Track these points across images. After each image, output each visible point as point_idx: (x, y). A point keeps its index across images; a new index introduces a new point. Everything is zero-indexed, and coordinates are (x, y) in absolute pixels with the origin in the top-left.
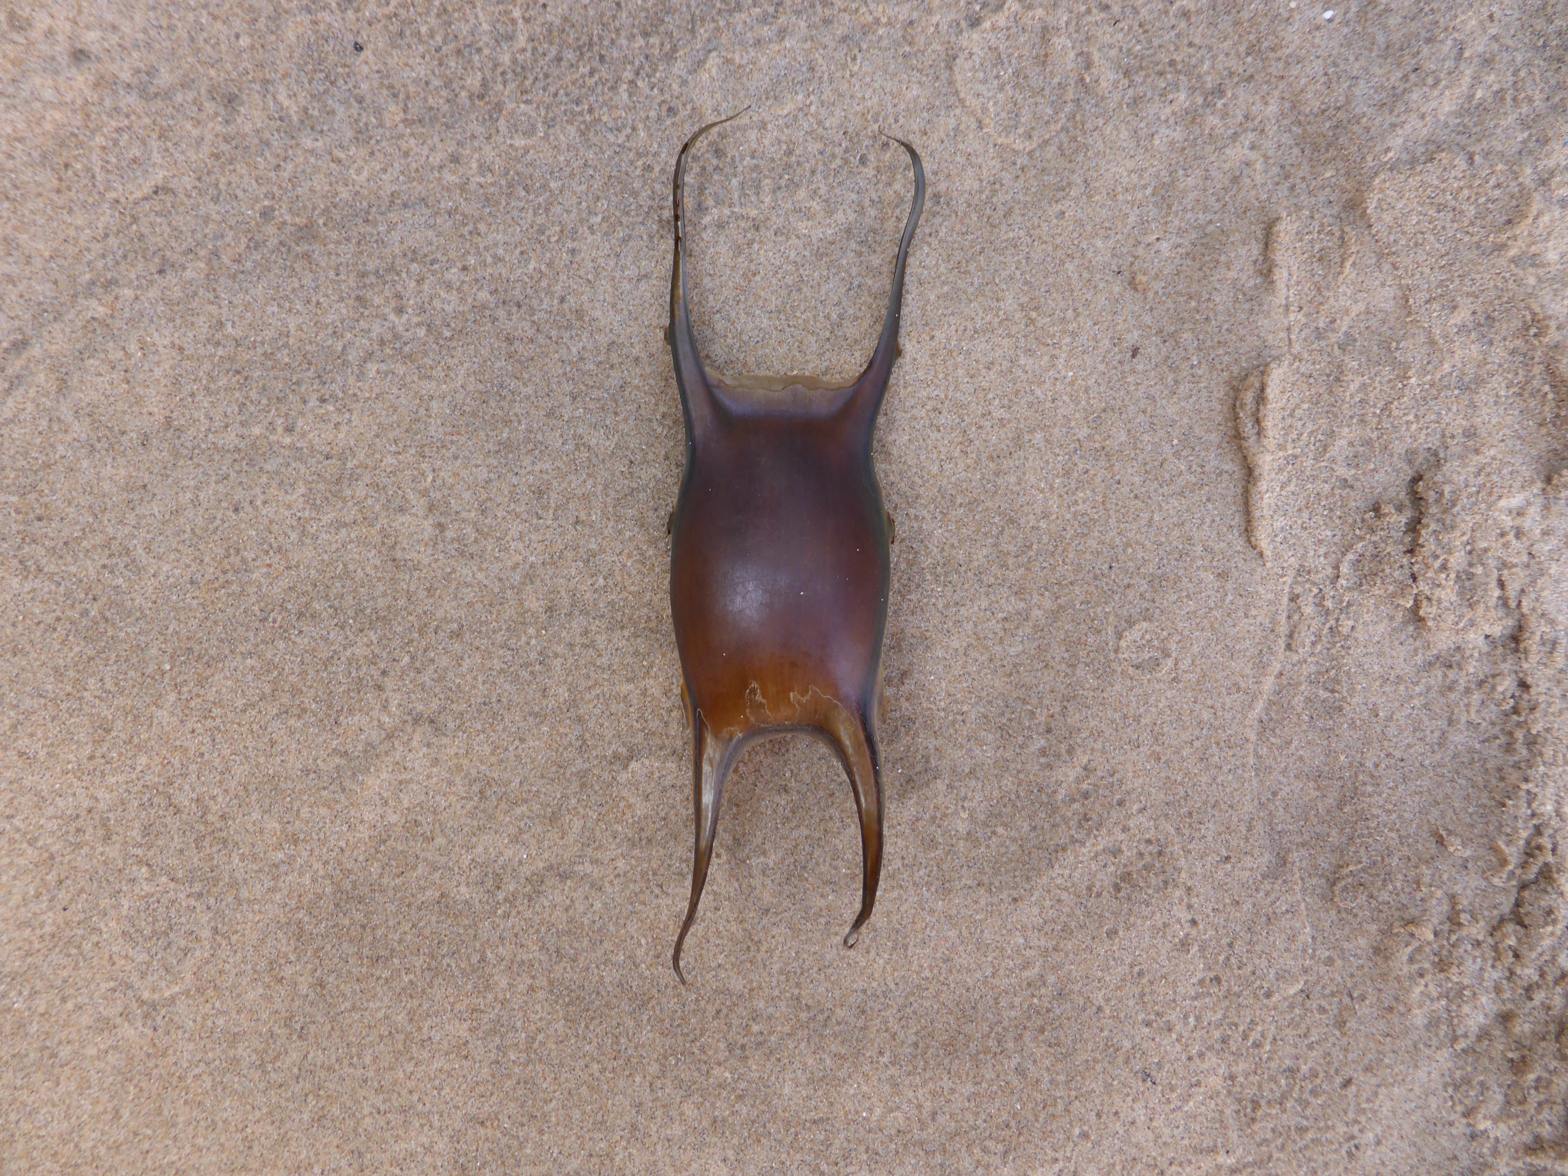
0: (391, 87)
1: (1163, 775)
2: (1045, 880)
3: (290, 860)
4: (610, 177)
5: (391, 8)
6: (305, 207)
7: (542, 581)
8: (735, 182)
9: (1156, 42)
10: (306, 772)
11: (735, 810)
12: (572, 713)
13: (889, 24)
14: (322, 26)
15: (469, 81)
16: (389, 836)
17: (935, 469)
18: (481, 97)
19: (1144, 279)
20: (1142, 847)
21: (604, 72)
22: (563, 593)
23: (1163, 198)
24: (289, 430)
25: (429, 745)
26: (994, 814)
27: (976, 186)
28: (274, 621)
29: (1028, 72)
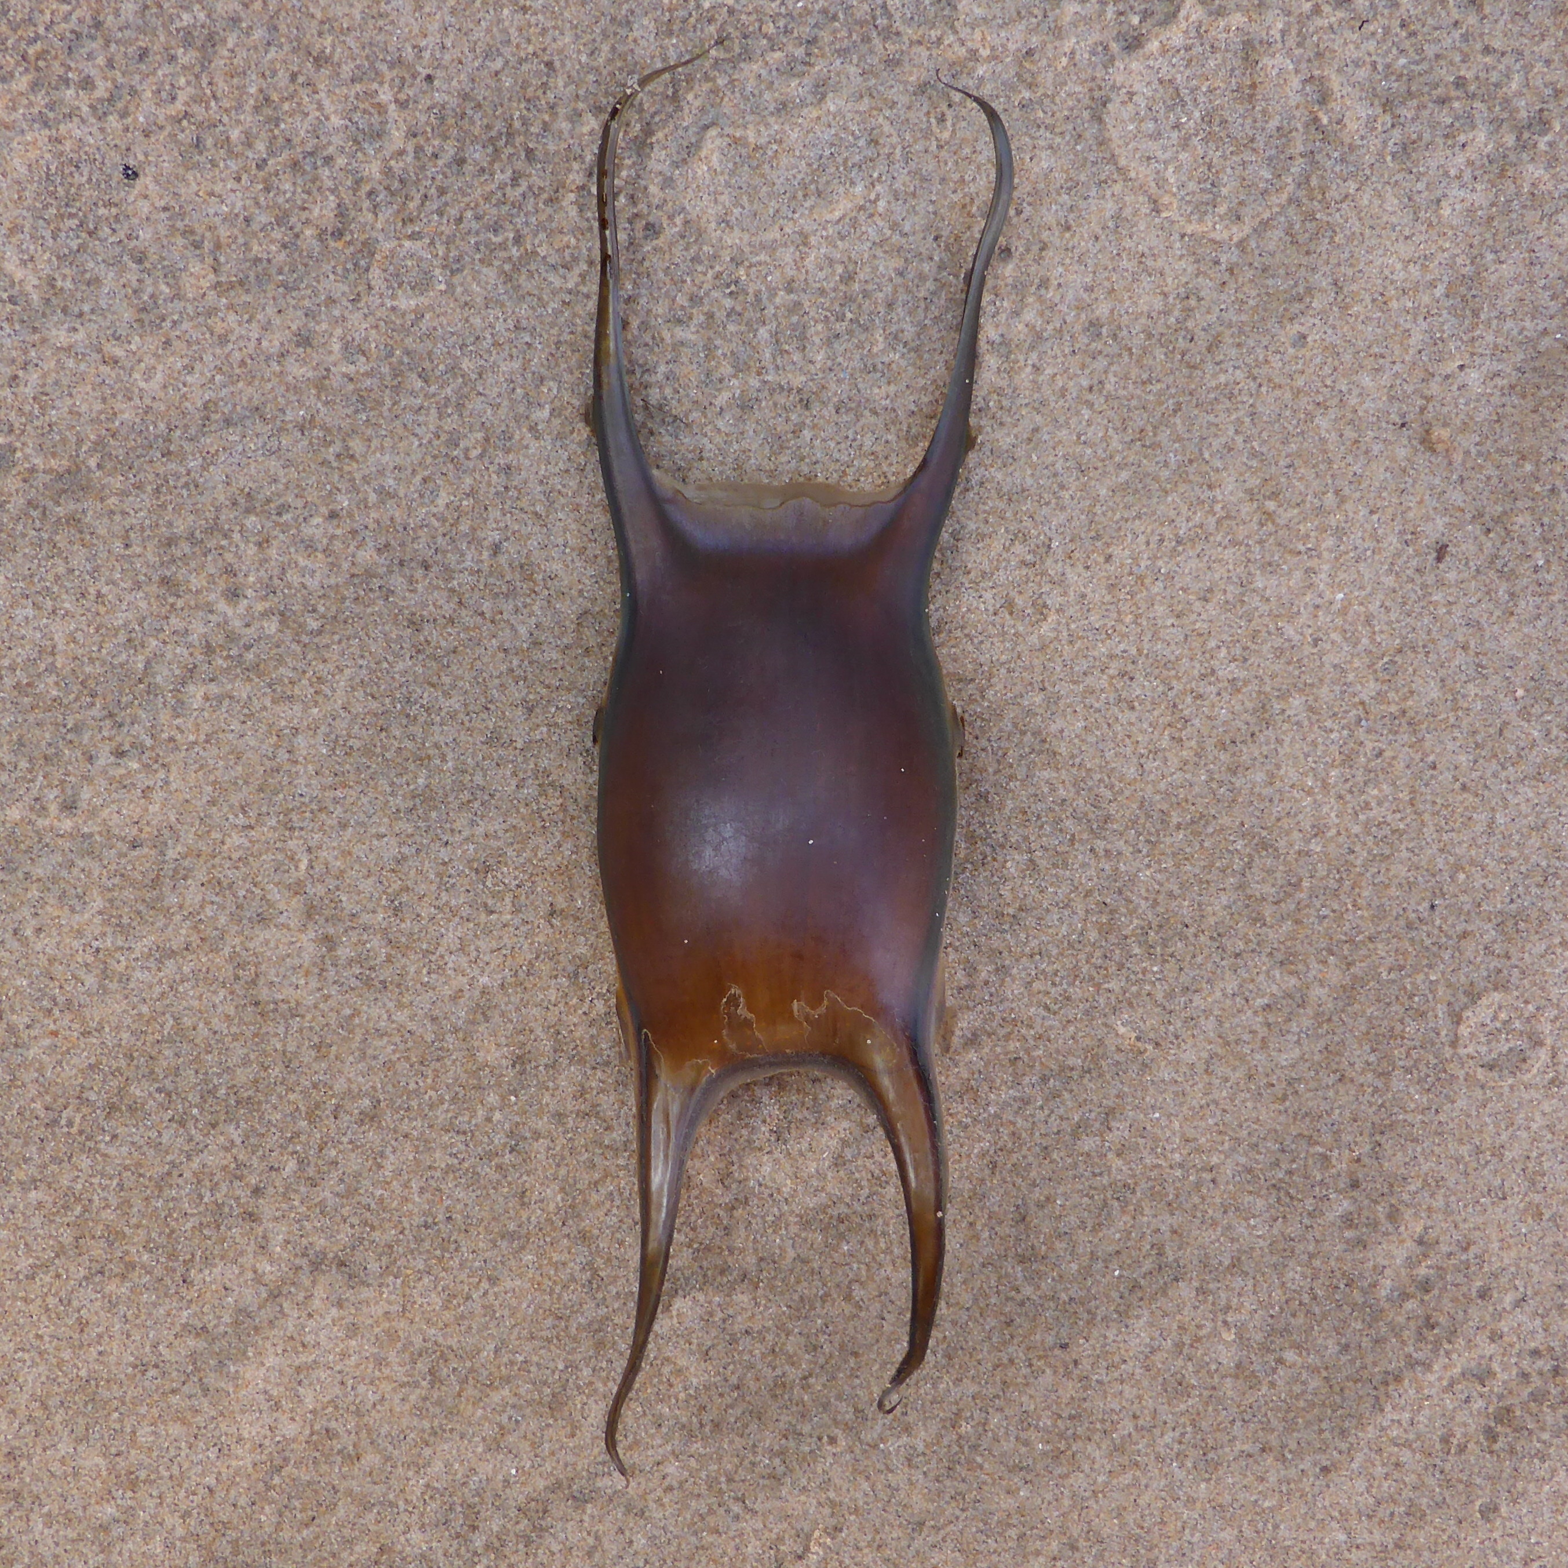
0: (189, 232)
1: (1548, 1240)
2: (1371, 1432)
3: (128, 1516)
4: (558, 343)
5: (179, 106)
6: (64, 441)
7: (503, 1014)
8: (763, 333)
9: (1430, 50)
10: (141, 1366)
11: (852, 1361)
12: (572, 1227)
13: (994, 58)
14: (68, 145)
15: (316, 212)
16: (286, 1460)
17: (1131, 772)
18: (338, 234)
19: (1445, 433)
20: (1525, 1364)
21: (536, 177)
22: (539, 1031)
23: (1463, 298)
24: (69, 807)
25: (340, 1304)
26: (1276, 1331)
27: (1158, 304)
28: (70, 1124)
29: (1226, 114)
